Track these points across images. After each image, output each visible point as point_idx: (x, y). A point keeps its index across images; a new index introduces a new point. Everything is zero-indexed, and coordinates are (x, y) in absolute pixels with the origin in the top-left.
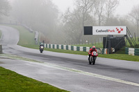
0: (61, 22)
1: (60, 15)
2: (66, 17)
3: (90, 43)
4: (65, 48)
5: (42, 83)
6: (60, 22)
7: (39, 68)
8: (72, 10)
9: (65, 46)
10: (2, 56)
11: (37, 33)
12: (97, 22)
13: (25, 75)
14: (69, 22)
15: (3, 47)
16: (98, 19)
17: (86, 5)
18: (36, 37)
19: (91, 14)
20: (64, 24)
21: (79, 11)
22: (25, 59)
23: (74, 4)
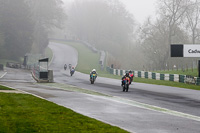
0: (138, 37)
1: (136, 28)
2: (145, 31)
3: (180, 69)
4: (143, 75)
5: (111, 127)
6: (136, 38)
7: (106, 104)
8: (154, 21)
9: (143, 73)
10: (53, 86)
11: (103, 53)
12: (190, 39)
13: (85, 114)
14: (150, 39)
15: (54, 74)
16: (191, 33)
17: (174, 14)
18: (102, 59)
19: (182, 27)
20: (142, 41)
21: (163, 22)
22: (86, 92)
23: (157, 12)
